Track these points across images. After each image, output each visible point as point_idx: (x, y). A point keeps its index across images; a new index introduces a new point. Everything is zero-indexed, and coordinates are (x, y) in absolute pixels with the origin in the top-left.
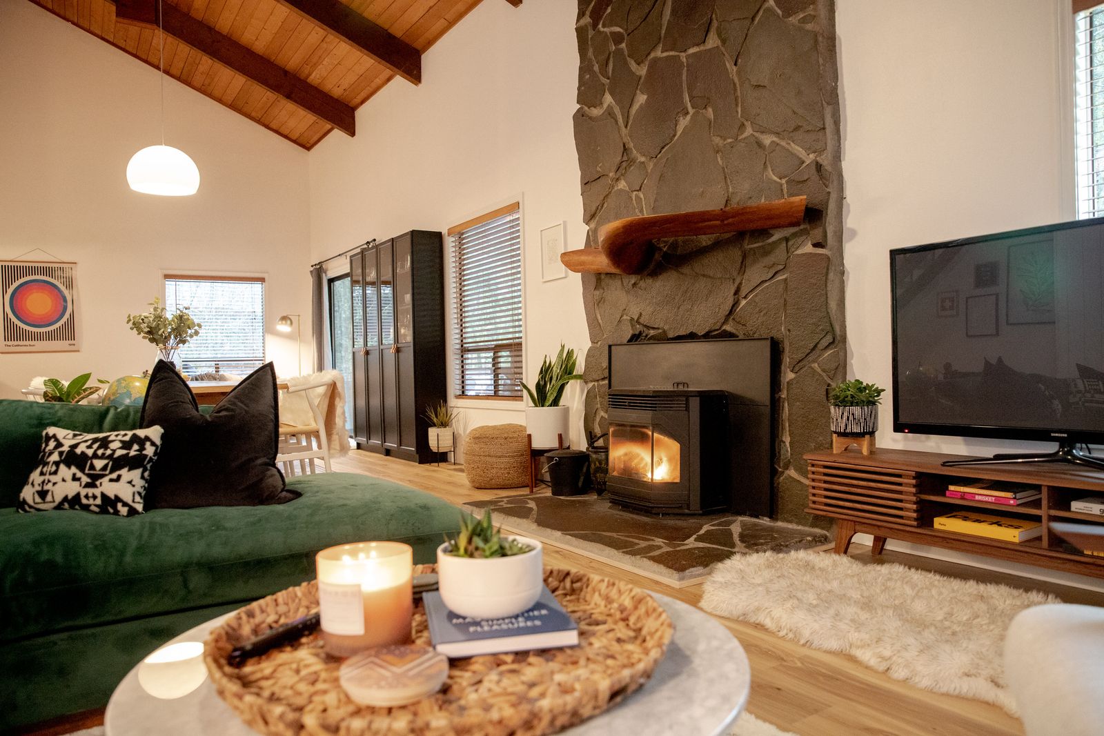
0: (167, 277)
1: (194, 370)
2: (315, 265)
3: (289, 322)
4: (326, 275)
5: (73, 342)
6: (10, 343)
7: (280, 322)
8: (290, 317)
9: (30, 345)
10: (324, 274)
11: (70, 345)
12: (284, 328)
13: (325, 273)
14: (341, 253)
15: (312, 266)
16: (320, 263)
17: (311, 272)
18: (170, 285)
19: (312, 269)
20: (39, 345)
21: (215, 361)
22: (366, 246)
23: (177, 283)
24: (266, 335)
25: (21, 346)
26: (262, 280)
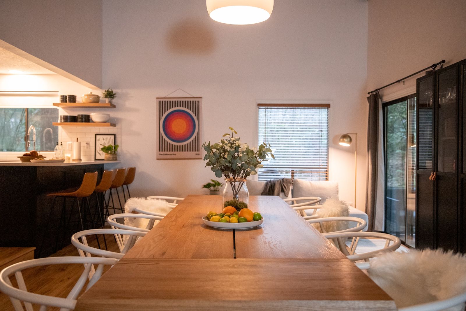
0: (260, 105)
1: (279, 174)
2: (372, 92)
3: (349, 139)
4: (381, 100)
5: (197, 153)
6: (162, 153)
7: (342, 140)
8: (349, 135)
9: (173, 155)
10: (380, 100)
11: (196, 154)
12: (345, 144)
13: (381, 98)
14: (399, 79)
15: (369, 93)
16: (376, 90)
17: (368, 98)
18: (262, 111)
19: (369, 95)
20: (179, 154)
21: (292, 168)
22: (431, 69)
23: (266, 109)
24: (330, 149)
25: (168, 155)
26: (328, 106)
